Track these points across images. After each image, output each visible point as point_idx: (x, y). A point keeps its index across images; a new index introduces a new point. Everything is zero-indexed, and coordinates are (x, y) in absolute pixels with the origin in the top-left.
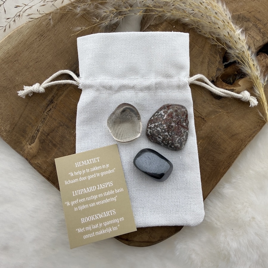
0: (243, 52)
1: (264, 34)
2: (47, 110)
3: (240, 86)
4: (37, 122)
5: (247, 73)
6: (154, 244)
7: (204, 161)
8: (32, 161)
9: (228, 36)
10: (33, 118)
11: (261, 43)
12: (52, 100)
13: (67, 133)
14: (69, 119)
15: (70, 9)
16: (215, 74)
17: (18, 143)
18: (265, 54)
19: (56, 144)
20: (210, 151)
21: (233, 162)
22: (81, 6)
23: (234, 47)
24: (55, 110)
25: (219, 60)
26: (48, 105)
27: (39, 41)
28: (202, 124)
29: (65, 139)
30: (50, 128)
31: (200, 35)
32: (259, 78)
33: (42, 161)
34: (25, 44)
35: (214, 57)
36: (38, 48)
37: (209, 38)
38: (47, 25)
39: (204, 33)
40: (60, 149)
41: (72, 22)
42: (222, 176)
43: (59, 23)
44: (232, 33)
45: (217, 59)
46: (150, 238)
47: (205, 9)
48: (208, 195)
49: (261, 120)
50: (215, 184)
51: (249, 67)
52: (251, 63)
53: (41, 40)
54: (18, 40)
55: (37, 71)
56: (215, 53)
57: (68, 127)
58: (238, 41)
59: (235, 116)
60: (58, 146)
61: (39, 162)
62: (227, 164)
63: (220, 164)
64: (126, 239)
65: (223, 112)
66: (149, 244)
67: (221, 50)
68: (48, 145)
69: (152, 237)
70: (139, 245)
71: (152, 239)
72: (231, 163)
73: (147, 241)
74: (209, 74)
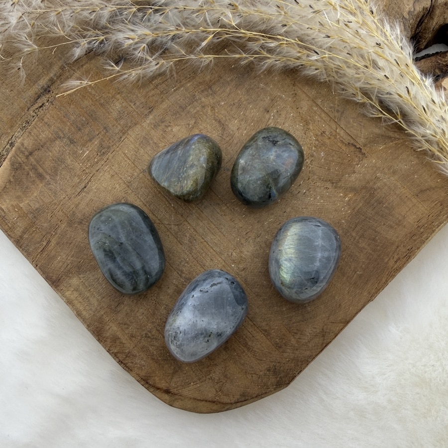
2: (36, 106)
4: (12, 127)
6: (228, 409)
7: (355, 239)
10: (5, 119)
12: (49, 87)
13: (69, 153)
14: (77, 126)
19: (44, 174)
20: (370, 219)
21: (418, 248)
24: (52, 106)
26: (39, 97)
28: (357, 159)
29: (63, 166)
30: (36, 140)
33: (9, 206)
40: (50, 184)
42: (393, 276)
46: (220, 393)
48: (357, 313)
50: (373, 291)
57: (72, 142)
60: (48, 177)
61: (3, 207)
62: (404, 250)
63: (389, 250)
64: (165, 388)
65: (402, 139)
66: (215, 407)
67: (408, 14)
68: (28, 174)
69: (222, 392)
70: (194, 408)
71: (222, 396)
72: (413, 249)
73: (210, 399)
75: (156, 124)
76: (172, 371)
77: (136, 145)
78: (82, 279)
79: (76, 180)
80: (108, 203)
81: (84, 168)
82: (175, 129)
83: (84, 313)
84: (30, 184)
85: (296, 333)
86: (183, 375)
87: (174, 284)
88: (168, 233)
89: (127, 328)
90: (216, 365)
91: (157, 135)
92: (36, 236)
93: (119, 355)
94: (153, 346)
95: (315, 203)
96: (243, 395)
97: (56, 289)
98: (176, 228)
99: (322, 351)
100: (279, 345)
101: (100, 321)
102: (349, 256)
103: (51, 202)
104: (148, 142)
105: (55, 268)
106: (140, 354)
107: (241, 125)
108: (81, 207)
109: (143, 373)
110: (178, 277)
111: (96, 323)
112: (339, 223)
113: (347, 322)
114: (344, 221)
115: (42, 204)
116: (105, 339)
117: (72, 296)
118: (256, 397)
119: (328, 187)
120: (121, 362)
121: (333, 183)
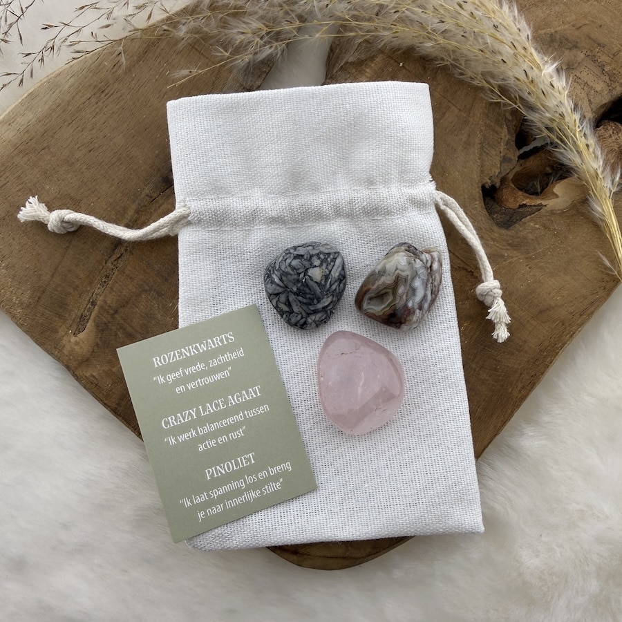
0: (562, 115)
1: (612, 77)
2: (114, 257)
3: (557, 196)
4: (90, 283)
5: (573, 165)
6: (359, 564)
7: (475, 371)
8: (78, 372)
9: (526, 80)
10: (82, 275)
11: (605, 98)
13: (158, 307)
14: (163, 277)
15: (165, 30)
16: (497, 171)
17: (49, 332)
18: (617, 124)
19: (134, 333)
21: (542, 374)
22: (189, 21)
23: (540, 106)
24: (132, 256)
25: (507, 139)
26: (116, 247)
27: (97, 103)
28: (469, 284)
30: (119, 296)
31: (462, 83)
32: (601, 176)
33: (101, 372)
34: (64, 111)
35: (494, 131)
36: (94, 120)
37: (482, 89)
38: (113, 69)
39: (471, 78)
41: (170, 61)
42: (518, 406)
43: (141, 62)
44: (534, 74)
45: (503, 135)
46: (349, 548)
47: (470, 18)
49: (608, 274)
50: (499, 425)
51: (577, 151)
52: (581, 142)
53: (99, 101)
54: (50, 103)
55: (92, 170)
56: (497, 121)
57: (160, 294)
58: (550, 89)
59: (546, 267)
60: (138, 336)
61: (94, 374)
62: (527, 377)
63: (511, 379)
64: (292, 549)
65: (516, 257)
66: (346, 563)
67: (511, 115)
68: (116, 335)
69: (353, 547)
71: (353, 551)
72: (537, 375)
73: (341, 556)
74: (482, 172)
81: (177, 323)
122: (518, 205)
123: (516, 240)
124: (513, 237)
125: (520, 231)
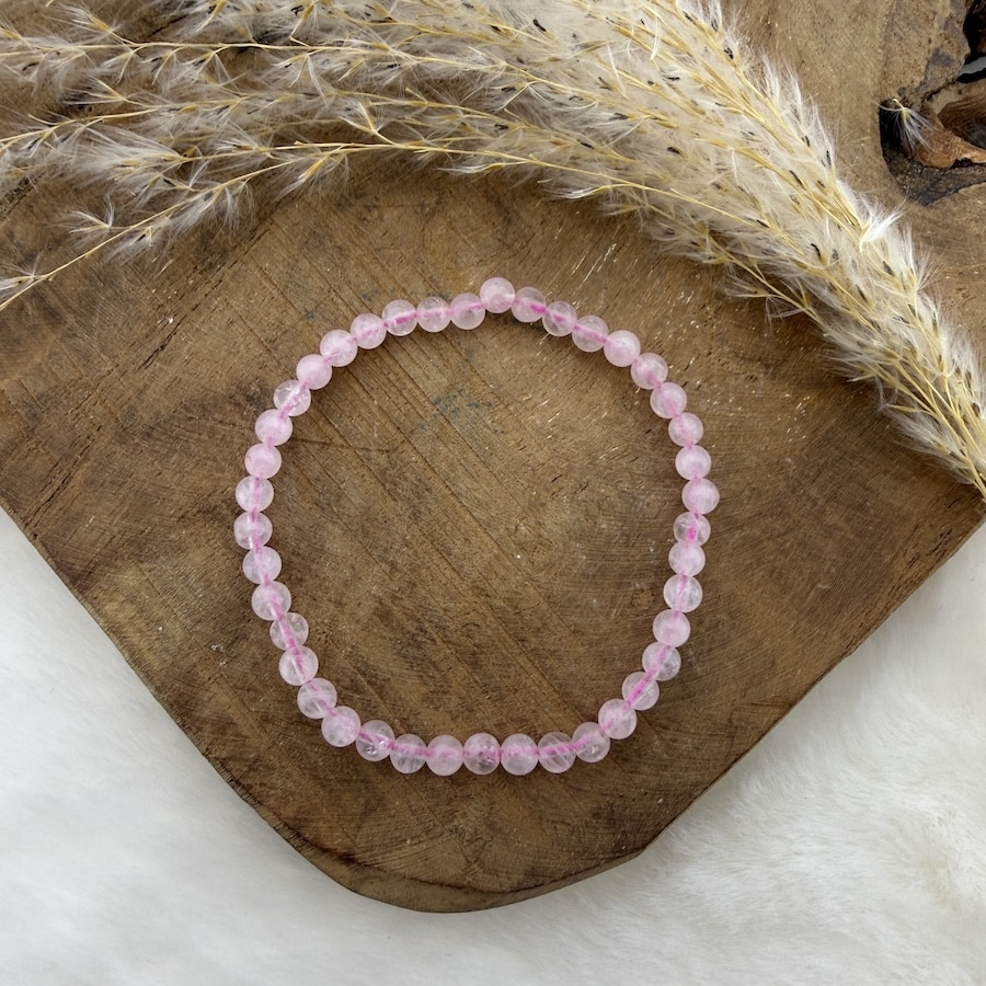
6: (493, 906)
7: (816, 504)
16: (918, 80)
19: (62, 311)
20: (853, 457)
21: (966, 533)
25: (947, 15)
29: (110, 292)
30: (43, 227)
40: (75, 335)
42: (902, 598)
45: (939, 5)
46: (475, 866)
48: (814, 683)
50: (855, 632)
60: (71, 319)
62: (931, 536)
63: (895, 533)
64: (341, 850)
66: (462, 899)
68: (22, 308)
69: (482, 865)
70: (410, 900)
71: (480, 875)
72: (953, 533)
73: (453, 881)
74: (885, 76)
75: (343, 201)
76: (359, 810)
77: (290, 250)
78: (148, 574)
79: (140, 329)
80: (219, 390)
81: (162, 302)
82: (390, 215)
83: (149, 657)
84: (25, 333)
85: (665, 728)
86: (389, 820)
87: (374, 596)
88: (363, 471)
89: (254, 700)
90: (468, 797)
91: (344, 227)
92: (37, 461)
93: (231, 765)
94: (316, 745)
95: (723, 413)
96: (532, 873)
97: (81, 597)
98: (383, 459)
99: (725, 771)
100: (623, 755)
101: (189, 678)
102: (800, 544)
103: (76, 381)
104: (321, 243)
105: (81, 544)
106: (284, 764)
107: (550, 212)
108: (150, 395)
109: (289, 812)
110: (384, 580)
111: (177, 685)
112: (777, 463)
113: (790, 705)
114: (789, 460)
115: (54, 383)
116: (197, 724)
117: (121, 616)
118: (563, 878)
119: (756, 374)
120: (237, 782)
121: (767, 366)
122: (952, 160)
123: (941, 231)
124: (936, 223)
125: (954, 214)
